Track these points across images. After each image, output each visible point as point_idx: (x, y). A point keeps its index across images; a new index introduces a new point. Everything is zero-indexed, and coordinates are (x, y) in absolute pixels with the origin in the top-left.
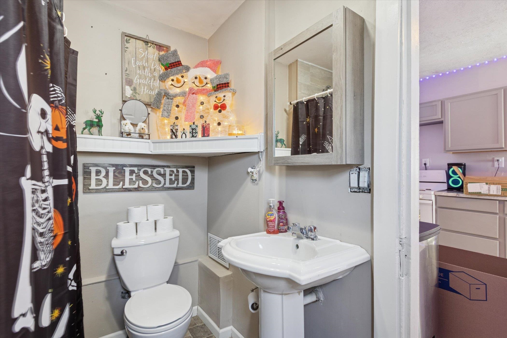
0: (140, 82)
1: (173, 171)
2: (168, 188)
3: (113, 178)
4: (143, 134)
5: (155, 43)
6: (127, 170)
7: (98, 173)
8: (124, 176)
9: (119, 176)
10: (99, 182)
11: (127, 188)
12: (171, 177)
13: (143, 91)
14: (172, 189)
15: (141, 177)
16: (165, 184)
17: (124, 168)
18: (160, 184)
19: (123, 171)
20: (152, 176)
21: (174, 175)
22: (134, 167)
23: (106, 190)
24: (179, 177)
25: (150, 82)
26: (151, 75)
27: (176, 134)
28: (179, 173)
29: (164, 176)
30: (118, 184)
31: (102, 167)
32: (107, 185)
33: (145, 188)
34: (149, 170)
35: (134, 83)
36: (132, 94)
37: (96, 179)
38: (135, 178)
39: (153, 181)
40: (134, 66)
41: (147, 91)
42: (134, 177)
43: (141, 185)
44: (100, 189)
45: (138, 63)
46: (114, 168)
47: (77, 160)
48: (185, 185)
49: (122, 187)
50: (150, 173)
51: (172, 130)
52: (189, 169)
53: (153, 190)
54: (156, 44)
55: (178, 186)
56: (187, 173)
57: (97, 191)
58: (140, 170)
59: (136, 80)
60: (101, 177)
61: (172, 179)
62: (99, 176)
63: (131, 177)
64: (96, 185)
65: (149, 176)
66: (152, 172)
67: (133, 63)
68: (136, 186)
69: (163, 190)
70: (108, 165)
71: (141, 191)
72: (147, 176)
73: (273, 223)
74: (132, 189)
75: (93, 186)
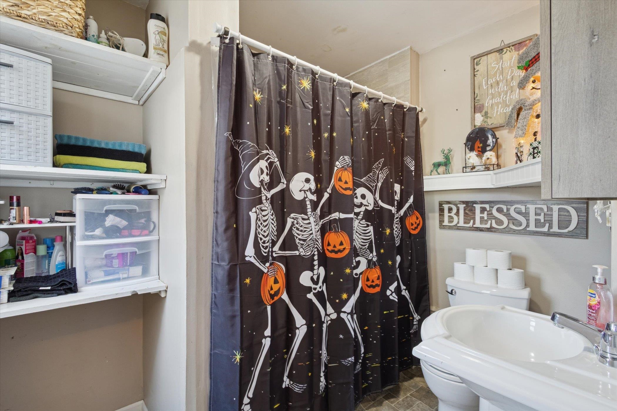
0: (492, 102)
1: (542, 209)
2: (534, 233)
3: (464, 216)
4: (488, 165)
5: (511, 45)
6: (478, 207)
7: (450, 210)
8: (475, 213)
9: (469, 213)
10: (451, 218)
11: (479, 227)
12: (538, 217)
13: (496, 112)
14: (540, 234)
15: (494, 216)
16: (528, 225)
17: (474, 205)
18: (521, 225)
19: (473, 209)
20: (508, 215)
21: (542, 214)
22: (485, 204)
23: (457, 228)
24: (552, 218)
25: (506, 98)
26: (507, 87)
27: (520, 159)
28: (552, 211)
29: (526, 215)
30: (468, 222)
31: (453, 204)
32: (458, 222)
33: (500, 229)
34: (504, 208)
35: (485, 107)
36: (483, 121)
37: (449, 216)
38: (487, 217)
39: (511, 222)
40: (485, 88)
41: (502, 109)
42: (485, 215)
43: (494, 225)
44: (452, 226)
45: (490, 81)
46: (464, 205)
47: (424, 198)
48: (566, 231)
49: (473, 226)
50: (505, 211)
51: (517, 153)
52: (574, 205)
53: (511, 232)
54: (513, 44)
55: (551, 230)
56: (568, 212)
57: (450, 228)
58: (493, 207)
59: (487, 103)
60: (452, 214)
61: (540, 220)
62: (451, 213)
63: (482, 215)
64: (449, 222)
65: (504, 215)
66: (508, 210)
67: (484, 84)
68: (488, 226)
69: (525, 233)
70: (458, 202)
71: (495, 232)
72: (502, 215)
73: (594, 312)
74: (484, 229)
75: (446, 223)
